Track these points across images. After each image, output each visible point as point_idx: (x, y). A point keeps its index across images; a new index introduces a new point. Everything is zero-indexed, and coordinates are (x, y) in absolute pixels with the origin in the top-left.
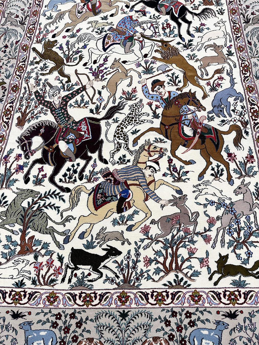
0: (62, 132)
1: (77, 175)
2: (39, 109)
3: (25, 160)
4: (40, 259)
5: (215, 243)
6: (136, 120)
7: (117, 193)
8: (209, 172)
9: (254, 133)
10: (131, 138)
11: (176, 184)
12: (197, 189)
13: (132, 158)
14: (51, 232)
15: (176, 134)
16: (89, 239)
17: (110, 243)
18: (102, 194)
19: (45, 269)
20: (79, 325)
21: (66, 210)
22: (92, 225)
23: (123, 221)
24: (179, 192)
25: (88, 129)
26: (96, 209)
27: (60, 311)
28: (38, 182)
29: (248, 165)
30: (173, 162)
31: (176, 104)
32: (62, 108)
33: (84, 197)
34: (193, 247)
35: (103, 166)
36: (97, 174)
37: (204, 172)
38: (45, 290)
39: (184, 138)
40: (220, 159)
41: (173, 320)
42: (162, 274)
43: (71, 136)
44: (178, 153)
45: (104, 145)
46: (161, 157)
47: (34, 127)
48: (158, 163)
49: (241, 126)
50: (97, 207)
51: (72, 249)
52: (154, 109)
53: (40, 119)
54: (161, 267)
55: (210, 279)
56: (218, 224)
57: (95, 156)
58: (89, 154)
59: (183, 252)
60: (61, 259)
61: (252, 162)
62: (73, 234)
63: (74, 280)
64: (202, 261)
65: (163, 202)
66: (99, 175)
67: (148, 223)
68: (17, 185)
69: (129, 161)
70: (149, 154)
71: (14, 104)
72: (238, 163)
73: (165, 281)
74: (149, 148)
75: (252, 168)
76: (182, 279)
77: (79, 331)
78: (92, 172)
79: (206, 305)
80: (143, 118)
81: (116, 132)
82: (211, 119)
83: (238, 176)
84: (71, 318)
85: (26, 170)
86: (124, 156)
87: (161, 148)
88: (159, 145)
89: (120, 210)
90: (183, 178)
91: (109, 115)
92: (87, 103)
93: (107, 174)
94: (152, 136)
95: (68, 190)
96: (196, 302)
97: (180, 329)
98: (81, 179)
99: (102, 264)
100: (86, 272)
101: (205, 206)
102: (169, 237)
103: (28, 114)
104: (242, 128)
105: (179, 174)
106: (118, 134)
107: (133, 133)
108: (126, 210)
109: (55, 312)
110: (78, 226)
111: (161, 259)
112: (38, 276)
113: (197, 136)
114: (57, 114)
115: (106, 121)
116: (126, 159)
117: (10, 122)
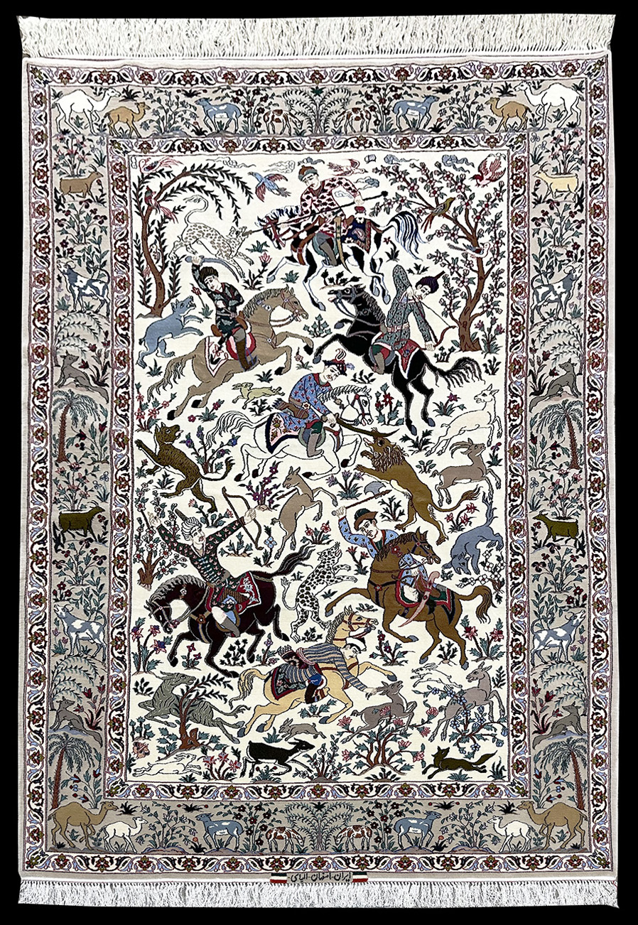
0: (215, 593)
1: (245, 656)
2: (172, 557)
3: (166, 635)
4: (210, 753)
5: (434, 736)
6: (328, 577)
7: (305, 679)
8: (437, 652)
9: (510, 598)
10: (323, 603)
11: (388, 668)
12: (417, 675)
13: (325, 633)
14: (220, 724)
15: (393, 598)
16: (271, 732)
17: (298, 737)
18: (283, 680)
19: (218, 764)
20: (267, 815)
21: (236, 699)
22: (273, 717)
23: (314, 712)
24: (393, 677)
25: (254, 589)
26: (277, 699)
27: (244, 804)
28: (190, 664)
29: (493, 644)
30: (386, 639)
31: (393, 552)
32: (209, 557)
33: (258, 684)
34: (405, 740)
35: (283, 643)
36: (274, 654)
37: (429, 652)
38: (221, 785)
39: (403, 605)
40: (453, 635)
41: (377, 811)
42: (365, 768)
43: (230, 600)
44: (393, 626)
45: (281, 613)
46: (368, 631)
47: (169, 586)
48: (363, 641)
49: (491, 587)
50: (277, 697)
51: (250, 742)
52: (358, 559)
53: (176, 573)
54: (365, 761)
55: (424, 772)
56: (441, 715)
57: (269, 629)
58: (260, 627)
59: (393, 746)
60: (237, 753)
61: (499, 640)
62: (249, 726)
63: (256, 774)
64: (415, 755)
65: (369, 691)
66: (277, 656)
67: (348, 714)
68: (159, 667)
69: (320, 637)
70: (350, 627)
71: (128, 547)
72: (479, 641)
73: (368, 774)
74: (350, 619)
75: (498, 647)
76: (390, 772)
77: (268, 821)
78: (265, 652)
79: (417, 797)
80: (341, 573)
81: (298, 594)
82: (447, 577)
83: (476, 658)
84: (257, 809)
85: (169, 648)
86: (313, 630)
87: (369, 619)
88: (366, 614)
89: (309, 699)
90: (399, 660)
91: (286, 568)
92: (249, 548)
93: (289, 654)
94: (355, 601)
95: (235, 675)
96: (405, 794)
97: (384, 818)
98: (251, 660)
99: (290, 758)
100: (271, 766)
101: (426, 694)
102: (376, 730)
103: (155, 564)
104: (493, 591)
105: (393, 655)
106: (302, 596)
107: (326, 596)
108: (318, 700)
109: (239, 805)
110: (254, 719)
111: (365, 753)
112: (211, 770)
113: (424, 602)
114: (203, 566)
115: (282, 577)
116: (316, 634)
117: (128, 577)
